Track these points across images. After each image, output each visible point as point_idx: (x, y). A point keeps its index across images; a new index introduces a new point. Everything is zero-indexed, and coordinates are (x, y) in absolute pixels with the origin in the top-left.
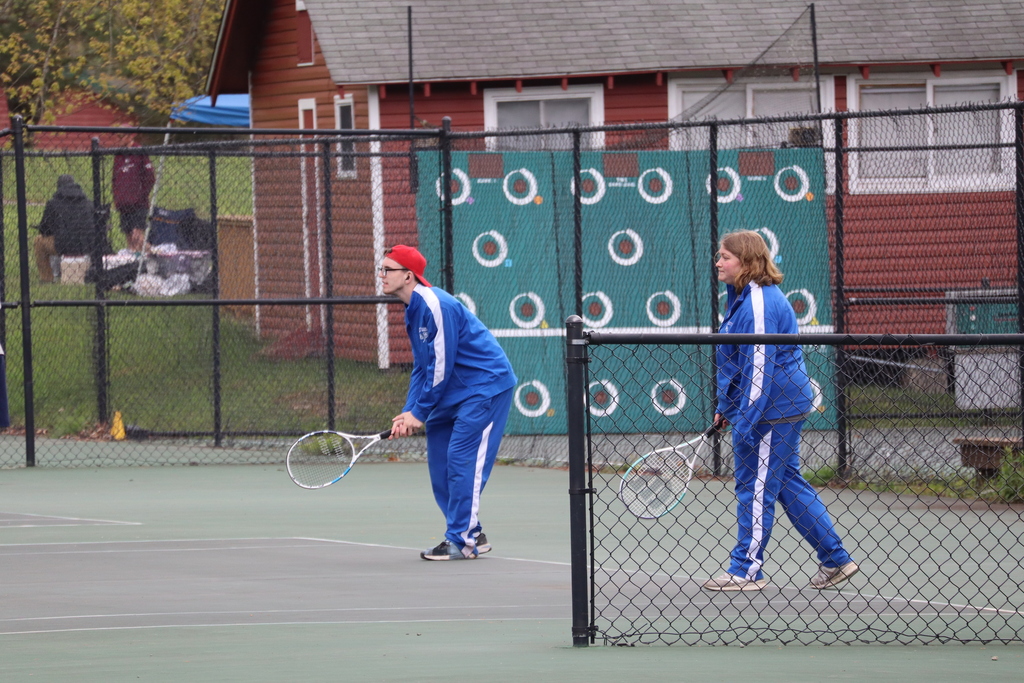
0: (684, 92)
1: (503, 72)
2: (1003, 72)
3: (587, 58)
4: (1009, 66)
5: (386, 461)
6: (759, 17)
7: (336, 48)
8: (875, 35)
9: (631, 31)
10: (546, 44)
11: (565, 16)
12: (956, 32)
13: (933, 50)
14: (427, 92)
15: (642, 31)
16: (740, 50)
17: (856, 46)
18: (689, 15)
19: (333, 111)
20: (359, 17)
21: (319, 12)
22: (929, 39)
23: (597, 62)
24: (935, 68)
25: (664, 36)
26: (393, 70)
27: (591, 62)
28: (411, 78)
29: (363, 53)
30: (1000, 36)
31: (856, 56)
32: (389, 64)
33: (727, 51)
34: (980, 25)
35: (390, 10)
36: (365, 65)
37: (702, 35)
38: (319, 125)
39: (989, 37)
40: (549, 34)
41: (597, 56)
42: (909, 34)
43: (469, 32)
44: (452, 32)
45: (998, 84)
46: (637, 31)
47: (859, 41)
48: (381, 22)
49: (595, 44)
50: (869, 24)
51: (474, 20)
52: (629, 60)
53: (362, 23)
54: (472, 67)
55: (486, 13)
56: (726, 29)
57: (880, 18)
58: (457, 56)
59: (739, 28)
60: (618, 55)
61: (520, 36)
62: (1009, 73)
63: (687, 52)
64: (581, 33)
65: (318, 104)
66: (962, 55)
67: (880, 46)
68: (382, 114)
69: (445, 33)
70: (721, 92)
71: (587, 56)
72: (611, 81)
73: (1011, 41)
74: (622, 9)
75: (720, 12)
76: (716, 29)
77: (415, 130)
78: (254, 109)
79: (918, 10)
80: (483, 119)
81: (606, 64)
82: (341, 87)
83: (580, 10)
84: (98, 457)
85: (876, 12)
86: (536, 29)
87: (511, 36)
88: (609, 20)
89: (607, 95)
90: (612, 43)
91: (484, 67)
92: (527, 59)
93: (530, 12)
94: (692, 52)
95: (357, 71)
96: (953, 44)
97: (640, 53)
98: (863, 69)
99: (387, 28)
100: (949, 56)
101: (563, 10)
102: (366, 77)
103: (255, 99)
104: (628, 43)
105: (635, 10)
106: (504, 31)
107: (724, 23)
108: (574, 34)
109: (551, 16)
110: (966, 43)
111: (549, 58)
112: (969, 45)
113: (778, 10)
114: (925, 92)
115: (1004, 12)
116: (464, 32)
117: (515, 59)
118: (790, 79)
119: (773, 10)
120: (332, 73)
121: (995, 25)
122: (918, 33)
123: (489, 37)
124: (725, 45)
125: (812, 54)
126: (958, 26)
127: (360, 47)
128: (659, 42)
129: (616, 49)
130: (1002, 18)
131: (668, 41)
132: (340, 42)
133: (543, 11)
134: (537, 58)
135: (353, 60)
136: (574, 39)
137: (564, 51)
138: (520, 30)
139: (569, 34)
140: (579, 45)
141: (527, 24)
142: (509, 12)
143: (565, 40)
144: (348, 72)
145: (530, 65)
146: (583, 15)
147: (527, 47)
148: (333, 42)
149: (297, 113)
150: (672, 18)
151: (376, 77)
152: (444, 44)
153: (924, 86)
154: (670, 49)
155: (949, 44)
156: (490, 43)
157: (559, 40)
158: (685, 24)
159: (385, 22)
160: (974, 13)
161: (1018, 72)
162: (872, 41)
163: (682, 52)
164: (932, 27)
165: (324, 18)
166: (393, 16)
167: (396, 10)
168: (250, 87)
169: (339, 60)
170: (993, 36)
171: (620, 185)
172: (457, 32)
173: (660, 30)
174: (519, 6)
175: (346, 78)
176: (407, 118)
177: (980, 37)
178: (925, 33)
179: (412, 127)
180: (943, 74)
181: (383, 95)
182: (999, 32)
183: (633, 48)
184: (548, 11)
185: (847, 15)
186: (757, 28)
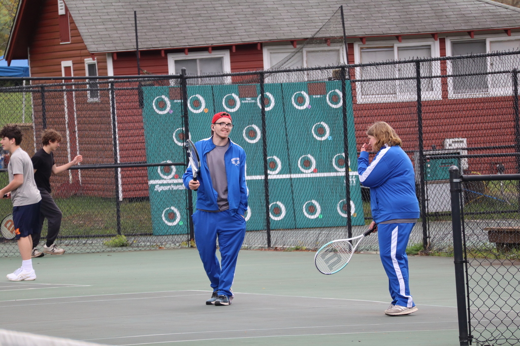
0: (271, 53)
1: (177, 44)
2: (433, 39)
3: (221, 36)
4: (436, 36)
5: (158, 249)
6: (307, 13)
7: (88, 34)
8: (367, 21)
9: (242, 22)
10: (199, 29)
11: (207, 15)
12: (407, 19)
13: (397, 28)
14: (139, 55)
15: (248, 22)
16: (300, 31)
17: (358, 28)
18: (271, 13)
19: (84, 67)
20: (99, 18)
21: (77, 15)
22: (394, 23)
23: (226, 38)
24: (398, 38)
25: (259, 24)
26: (119, 45)
27: (223, 38)
28: (137, 48)
29: (103, 36)
30: (430, 21)
31: (359, 33)
32: (118, 41)
33: (293, 31)
34: (419, 15)
35: (114, 13)
36: (105, 42)
37: (278, 23)
38: (74, 75)
39: (425, 21)
40: (200, 24)
41: (226, 35)
42: (384, 21)
43: (158, 24)
44: (148, 24)
45: (430, 46)
46: (245, 22)
47: (359, 25)
48: (111, 20)
49: (224, 29)
50: (363, 16)
51: (159, 18)
52: (243, 37)
53: (100, 20)
54: (161, 42)
55: (165, 14)
56: (291, 20)
57: (368, 13)
58: (152, 37)
59: (297, 19)
60: (236, 34)
61: (185, 25)
62: (436, 40)
63: (272, 32)
64: (216, 24)
65: (73, 64)
66: (412, 31)
67: (370, 27)
68: (114, 68)
69: (145, 25)
70: (297, 52)
71: (221, 35)
72: (234, 48)
73: (436, 23)
74: (236, 11)
75: (287, 11)
76: (286, 20)
77: (141, 75)
78: (31, 67)
79: (387, 8)
80: (168, 69)
81: (231, 39)
82: (93, 54)
83: (214, 11)
84: (6, 252)
85: (367, 10)
86: (193, 22)
87: (180, 26)
88: (230, 17)
89: (231, 55)
90: (233, 29)
91: (167, 42)
92: (190, 37)
93: (188, 13)
94: (275, 32)
95: (101, 46)
96: (407, 25)
97: (248, 33)
98: (362, 39)
99: (114, 23)
100: (406, 31)
101: (205, 12)
102: (106, 49)
103: (32, 62)
104: (242, 28)
105: (243, 11)
106: (176, 23)
107: (290, 17)
108: (212, 24)
109: (200, 15)
110: (413, 25)
111: (201, 37)
112: (415, 26)
113: (316, 10)
114: (393, 50)
115: (430, 9)
116: (155, 24)
117: (183, 38)
118: (325, 45)
119: (313, 10)
120: (88, 47)
121: (427, 15)
122: (388, 20)
123: (168, 27)
124: (291, 28)
125: (342, 31)
126: (408, 16)
127: (101, 33)
128: (257, 27)
129: (235, 31)
130: (430, 12)
131: (262, 27)
132: (90, 31)
133: (195, 12)
134: (195, 37)
135: (98, 40)
136: (213, 27)
137: (208, 33)
138: (184, 22)
139: (210, 24)
140: (216, 30)
141: (188, 19)
142: (177, 13)
143: (208, 27)
144: (96, 46)
145: (192, 40)
146: (216, 14)
147: (189, 31)
148: (87, 31)
149: (61, 68)
150: (262, 15)
151: (111, 49)
152: (145, 31)
153: (393, 47)
154: (263, 31)
155: (405, 25)
156: (169, 30)
157: (205, 27)
158: (269, 18)
159: (113, 20)
160: (415, 10)
161: (440, 39)
162: (366, 24)
163: (269, 32)
164: (395, 17)
165: (81, 18)
166: (116, 17)
167: (118, 14)
168: (29, 56)
169: (90, 40)
170: (427, 21)
171: (247, 102)
172: (151, 24)
173: (257, 21)
174: (182, 10)
175: (96, 50)
176: (136, 69)
177: (420, 22)
178: (392, 20)
179: (139, 74)
180: (403, 41)
181: (115, 58)
182: (429, 19)
183: (244, 31)
184: (198, 12)
185: (351, 12)
186: (306, 19)
